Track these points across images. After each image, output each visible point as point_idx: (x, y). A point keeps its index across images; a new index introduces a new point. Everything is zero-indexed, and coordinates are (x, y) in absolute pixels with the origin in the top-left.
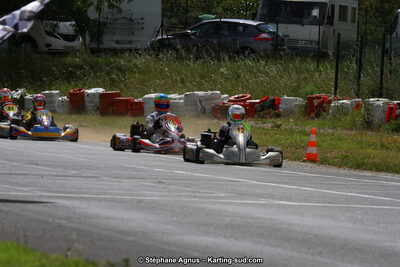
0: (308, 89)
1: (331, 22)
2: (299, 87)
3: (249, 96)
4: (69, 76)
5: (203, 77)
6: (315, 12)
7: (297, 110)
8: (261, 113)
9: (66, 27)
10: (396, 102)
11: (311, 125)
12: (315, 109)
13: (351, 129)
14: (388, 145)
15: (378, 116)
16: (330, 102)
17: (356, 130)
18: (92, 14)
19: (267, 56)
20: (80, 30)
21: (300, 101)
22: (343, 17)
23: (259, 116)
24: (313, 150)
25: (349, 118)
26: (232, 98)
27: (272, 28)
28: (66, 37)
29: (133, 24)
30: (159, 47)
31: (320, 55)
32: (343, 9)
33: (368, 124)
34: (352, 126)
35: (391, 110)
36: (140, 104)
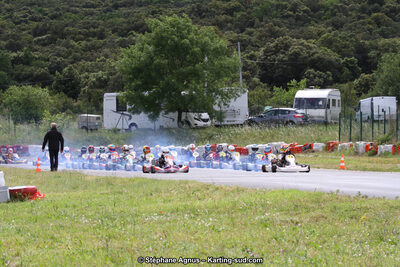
0: (326, 139)
1: (328, 107)
4: (210, 138)
5: (272, 136)
6: (321, 103)
7: (321, 150)
9: (205, 115)
11: (331, 155)
12: (330, 148)
16: (337, 145)
18: (216, 108)
19: (301, 125)
20: (211, 117)
21: (323, 144)
22: (334, 105)
24: (343, 164)
27: (300, 111)
28: (204, 120)
29: (234, 113)
30: (250, 122)
31: (326, 123)
32: (334, 101)
33: (356, 153)
34: (350, 154)
35: (367, 147)
36: (247, 150)
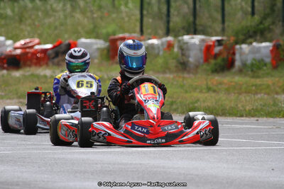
2: (95, 27)
3: (37, 41)
8: (56, 60)
10: (214, 38)
13: (164, 72)
14: (215, 88)
15: (194, 56)
17: (171, 72)
23: (54, 64)
25: (160, 61)
26: (18, 44)
